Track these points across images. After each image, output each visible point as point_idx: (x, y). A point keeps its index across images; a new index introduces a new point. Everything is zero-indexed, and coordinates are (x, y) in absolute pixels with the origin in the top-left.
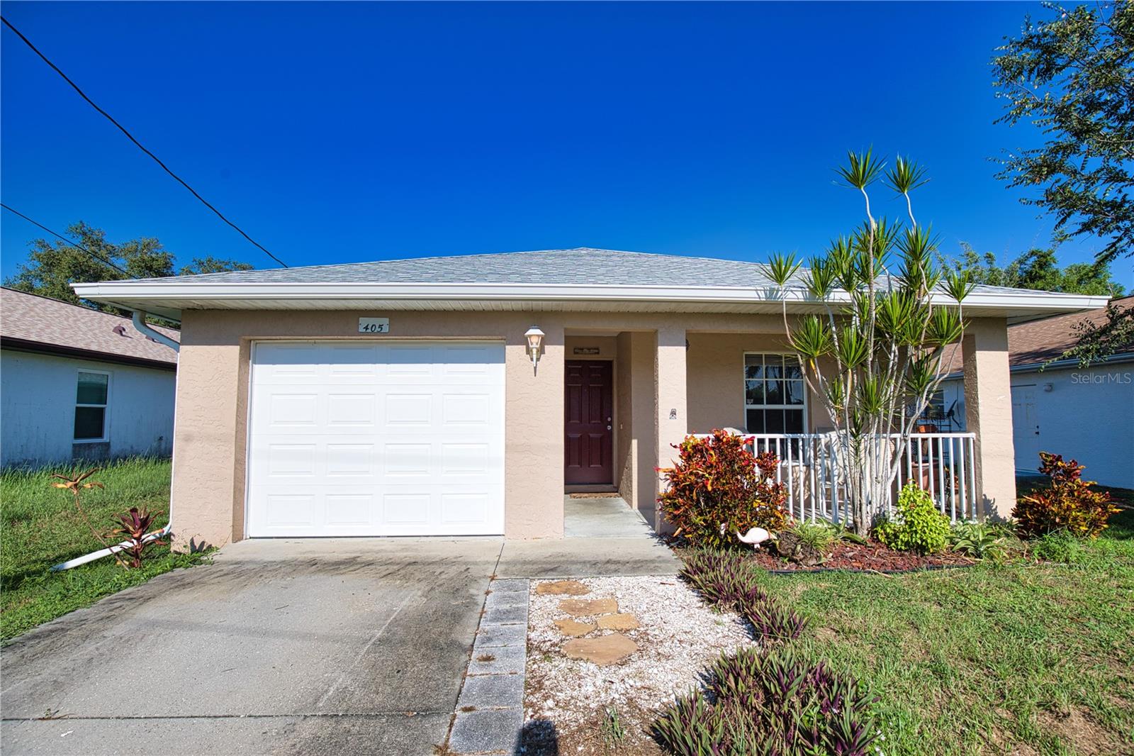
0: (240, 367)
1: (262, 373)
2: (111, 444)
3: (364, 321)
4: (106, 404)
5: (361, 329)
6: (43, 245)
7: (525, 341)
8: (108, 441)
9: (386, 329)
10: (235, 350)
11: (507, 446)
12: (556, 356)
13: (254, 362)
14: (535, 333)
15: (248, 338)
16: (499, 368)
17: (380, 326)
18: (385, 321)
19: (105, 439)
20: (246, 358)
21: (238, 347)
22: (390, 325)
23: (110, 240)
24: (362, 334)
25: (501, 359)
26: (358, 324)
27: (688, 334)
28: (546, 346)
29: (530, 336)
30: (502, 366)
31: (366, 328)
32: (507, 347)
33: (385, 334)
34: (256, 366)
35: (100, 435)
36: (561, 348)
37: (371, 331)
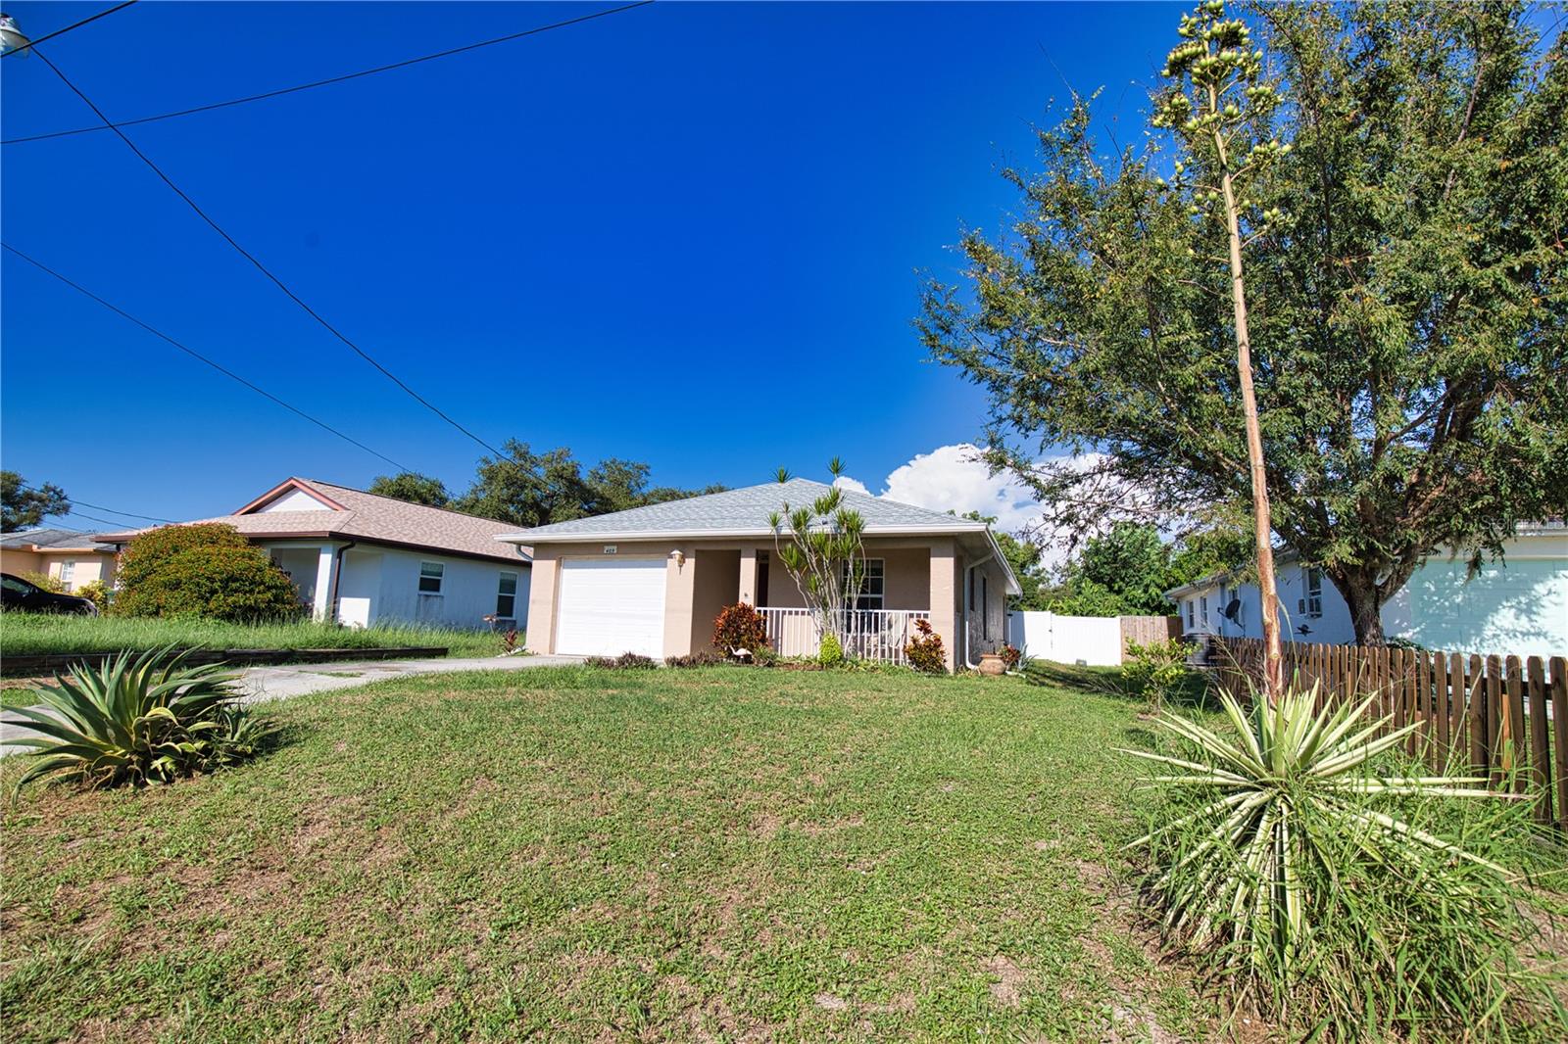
0: (556, 570)
1: (569, 575)
2: (517, 621)
3: (606, 548)
4: (515, 594)
5: (605, 552)
6: (486, 461)
7: (671, 557)
8: (515, 619)
9: (615, 552)
10: (553, 563)
11: (666, 610)
12: (690, 563)
13: (563, 568)
14: (677, 553)
15: (561, 556)
16: (664, 571)
17: (613, 550)
18: (615, 548)
20: (559, 565)
21: (555, 561)
22: (617, 549)
23: (533, 452)
24: (605, 554)
25: (665, 566)
26: (604, 549)
28: (686, 559)
29: (675, 555)
30: (666, 569)
31: (607, 551)
32: (669, 560)
33: (615, 554)
34: (564, 570)
35: (511, 615)
36: (693, 560)
37: (610, 553)
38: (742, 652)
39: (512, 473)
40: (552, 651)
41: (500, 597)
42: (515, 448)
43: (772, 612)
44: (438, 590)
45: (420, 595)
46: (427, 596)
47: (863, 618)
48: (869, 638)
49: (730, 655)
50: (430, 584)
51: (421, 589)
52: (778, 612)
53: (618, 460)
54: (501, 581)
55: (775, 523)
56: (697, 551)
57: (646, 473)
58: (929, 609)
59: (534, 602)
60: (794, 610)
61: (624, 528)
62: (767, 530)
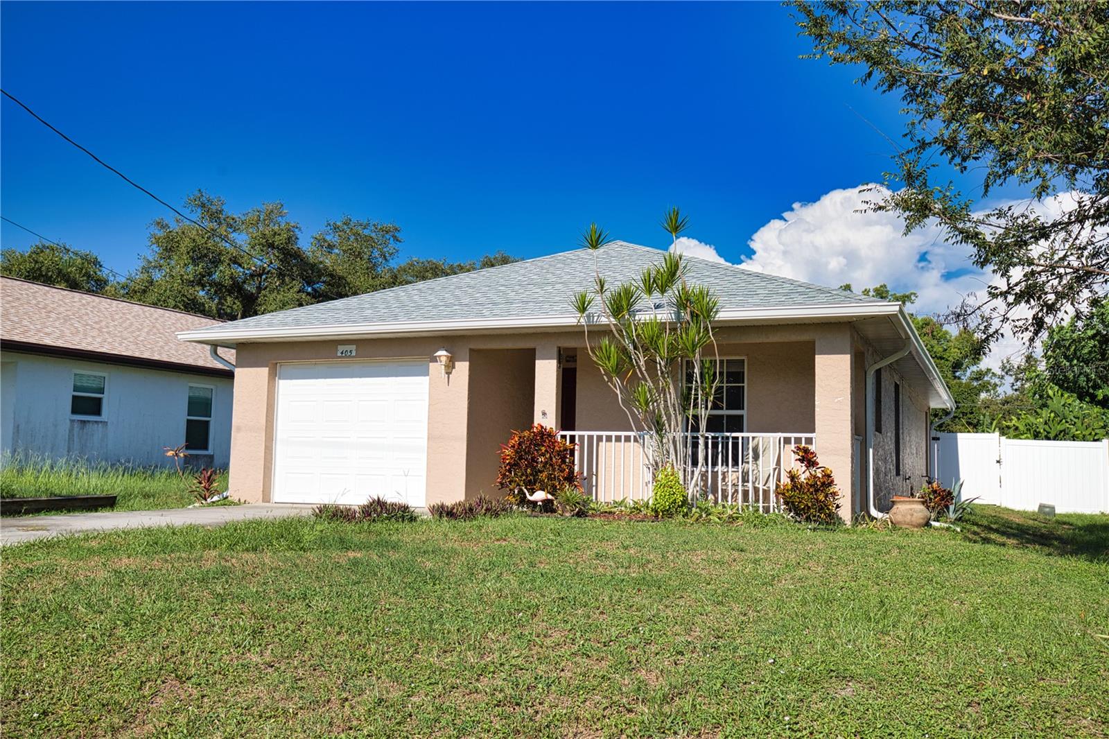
0: (269, 382)
1: (286, 387)
2: (215, 456)
3: (341, 348)
4: (210, 417)
5: (339, 354)
6: (163, 226)
7: (434, 360)
8: (212, 453)
9: (354, 354)
10: (265, 371)
11: (429, 438)
12: (463, 368)
13: (279, 378)
14: (442, 354)
15: (275, 362)
16: (424, 380)
17: (351, 351)
18: (354, 348)
19: (210, 452)
20: (273, 376)
21: (267, 369)
22: (356, 350)
24: (340, 357)
25: (426, 373)
26: (337, 350)
27: (559, 349)
28: (456, 363)
29: (440, 356)
30: (428, 378)
31: (342, 353)
32: (431, 364)
33: (353, 357)
34: (281, 381)
35: (206, 448)
36: (467, 364)
37: (345, 355)
38: (540, 496)
39: (200, 241)
40: (266, 497)
41: (188, 420)
42: (203, 205)
43: (582, 437)
44: (98, 412)
45: (72, 421)
46: (84, 422)
47: (715, 446)
48: (724, 474)
49: (523, 501)
50: (87, 405)
51: (74, 411)
52: (590, 438)
53: (354, 220)
54: (190, 398)
55: (582, 308)
56: (471, 350)
57: (394, 237)
58: (813, 431)
59: (239, 429)
60: (614, 434)
61: (366, 319)
62: (570, 319)
